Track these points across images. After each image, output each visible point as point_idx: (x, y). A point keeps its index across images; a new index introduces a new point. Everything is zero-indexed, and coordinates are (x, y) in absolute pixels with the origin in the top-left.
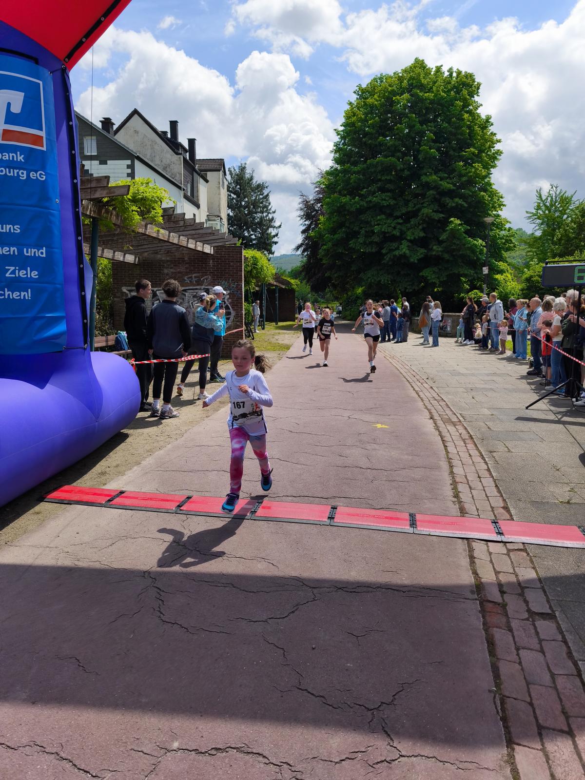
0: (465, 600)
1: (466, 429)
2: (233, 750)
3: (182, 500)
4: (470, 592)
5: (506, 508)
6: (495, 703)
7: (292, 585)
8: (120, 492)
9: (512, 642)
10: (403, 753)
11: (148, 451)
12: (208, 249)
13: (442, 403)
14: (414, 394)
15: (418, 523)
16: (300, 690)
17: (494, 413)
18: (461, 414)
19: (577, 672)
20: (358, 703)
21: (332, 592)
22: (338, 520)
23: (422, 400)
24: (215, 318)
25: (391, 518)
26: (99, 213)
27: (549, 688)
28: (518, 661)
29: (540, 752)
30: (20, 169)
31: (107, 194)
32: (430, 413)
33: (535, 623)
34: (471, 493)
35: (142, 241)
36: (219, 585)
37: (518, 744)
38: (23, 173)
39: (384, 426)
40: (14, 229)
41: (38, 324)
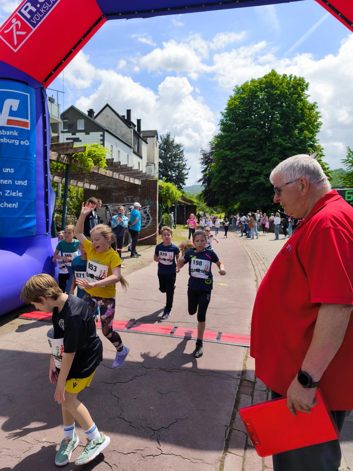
0: (232, 379)
4: (237, 375)
6: (226, 432)
7: (136, 366)
9: (250, 402)
10: (163, 452)
12: (137, 182)
14: (251, 267)
15: (221, 338)
16: (120, 419)
20: (148, 426)
21: (158, 370)
22: (175, 334)
23: (255, 270)
26: (70, 162)
29: (241, 457)
30: (15, 139)
32: (257, 278)
35: (98, 177)
37: (230, 453)
38: (17, 142)
39: (225, 284)
40: (11, 171)
41: (21, 221)
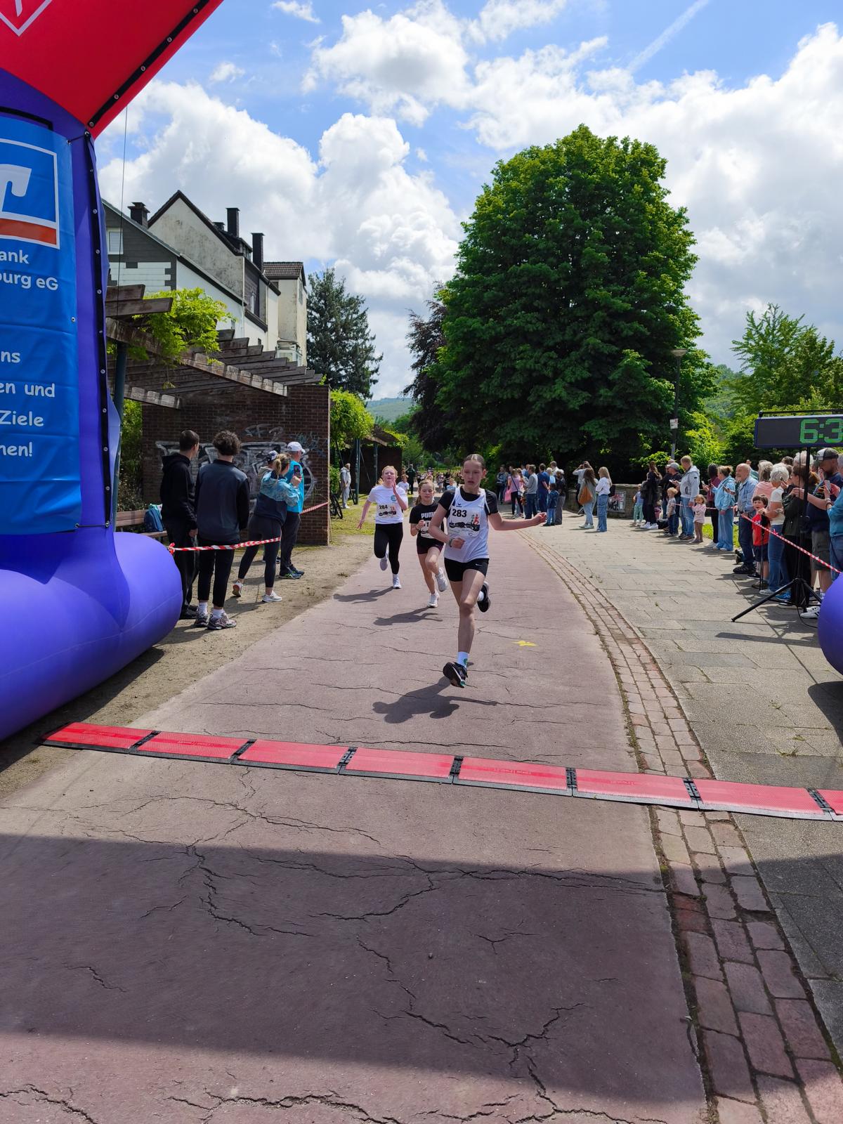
0: (646, 892)
1: (646, 649)
2: (315, 1100)
3: (241, 745)
4: (654, 880)
5: (704, 762)
6: (689, 1038)
7: (398, 868)
8: (152, 734)
9: (714, 951)
10: (560, 1107)
11: (191, 676)
12: (280, 390)
13: (613, 613)
14: (572, 599)
15: (579, 782)
16: (412, 1017)
17: (686, 627)
18: (639, 628)
19: (807, 994)
20: (494, 1035)
21: (456, 877)
22: (464, 776)
23: (584, 608)
24: (288, 486)
25: (541, 775)
26: (128, 335)
27: (766, 1017)
28: (722, 978)
29: (755, 1107)
30: (21, 274)
31: (141, 309)
32: (596, 626)
33: (747, 924)
34: (655, 740)
35: (187, 377)
36: (296, 866)
37: (724, 1096)
38: (26, 280)
39: (529, 644)
40: (12, 358)
41: (42, 490)
